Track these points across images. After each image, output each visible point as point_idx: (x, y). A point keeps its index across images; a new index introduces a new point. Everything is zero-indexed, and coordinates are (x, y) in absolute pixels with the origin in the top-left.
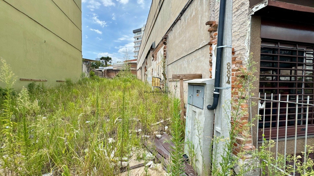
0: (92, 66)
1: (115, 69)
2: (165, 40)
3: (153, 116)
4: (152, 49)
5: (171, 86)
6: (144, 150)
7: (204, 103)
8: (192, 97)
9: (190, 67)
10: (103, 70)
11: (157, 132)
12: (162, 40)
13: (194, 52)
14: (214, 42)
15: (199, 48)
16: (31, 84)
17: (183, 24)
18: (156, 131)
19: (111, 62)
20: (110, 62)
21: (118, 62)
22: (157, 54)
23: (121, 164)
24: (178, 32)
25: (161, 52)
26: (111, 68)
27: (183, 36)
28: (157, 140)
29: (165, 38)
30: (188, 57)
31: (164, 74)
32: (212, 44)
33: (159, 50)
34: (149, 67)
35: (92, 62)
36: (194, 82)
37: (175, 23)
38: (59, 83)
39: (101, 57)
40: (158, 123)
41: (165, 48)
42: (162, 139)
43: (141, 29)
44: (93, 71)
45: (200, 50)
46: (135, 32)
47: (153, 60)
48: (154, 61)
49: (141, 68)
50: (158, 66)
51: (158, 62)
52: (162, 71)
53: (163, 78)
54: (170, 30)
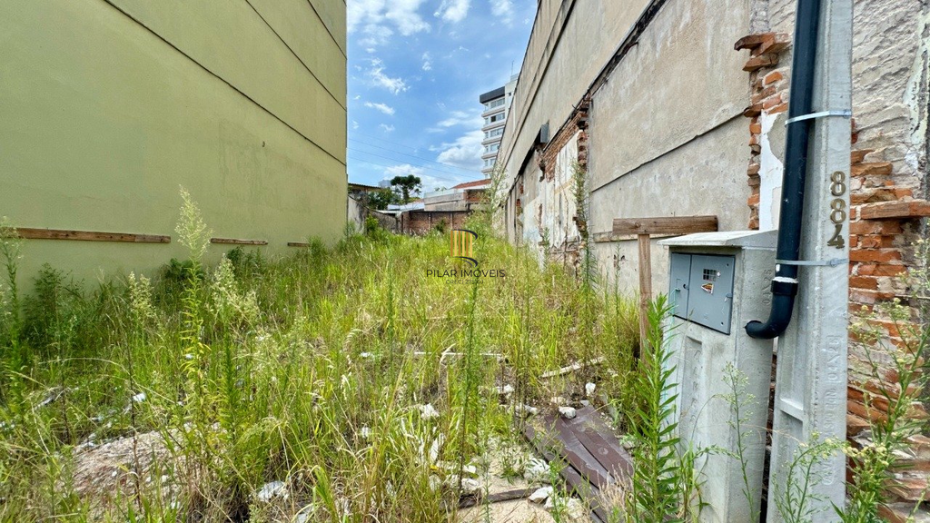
0: (370, 204)
1: (431, 208)
2: (583, 115)
3: (552, 349)
4: (538, 147)
5: (605, 254)
6: (524, 450)
7: (735, 314)
8: (684, 292)
9: (673, 195)
10: (399, 214)
11: (560, 399)
12: (574, 114)
13: (689, 145)
14: (768, 106)
15: (707, 130)
16: (233, 252)
17: (645, 58)
18: (560, 394)
19: (420, 190)
20: (417, 190)
21: (437, 190)
22: (554, 160)
23: (460, 482)
24: (627, 85)
25: (569, 152)
26: (419, 206)
27: (646, 97)
28: (564, 424)
29: (582, 109)
30: (665, 162)
31: (580, 221)
32: (759, 114)
33: (561, 147)
34: (530, 200)
35: (369, 193)
36: (696, 244)
37: (617, 58)
38: (294, 250)
39: (393, 178)
40: (563, 370)
41: (581, 139)
42: (578, 422)
43: (503, 89)
44: (375, 217)
45: (712, 135)
46: (485, 99)
47: (542, 178)
48: (545, 180)
49: (503, 205)
50: (560, 195)
51: (557, 184)
52: (573, 211)
53: (574, 232)
54: (598, 83)
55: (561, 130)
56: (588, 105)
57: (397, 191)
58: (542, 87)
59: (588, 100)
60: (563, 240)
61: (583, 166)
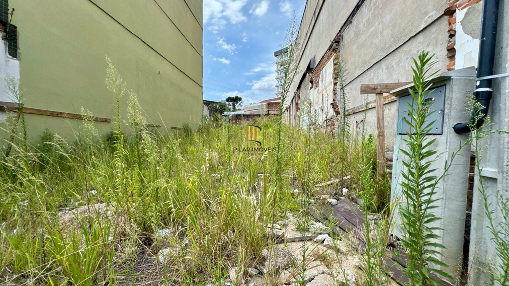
1: (247, 113)
2: (337, 45)
4: (309, 71)
12: (331, 46)
13: (405, 45)
14: (461, 5)
15: (418, 31)
20: (240, 104)
21: (251, 104)
22: (319, 76)
24: (364, 20)
26: (241, 112)
27: (377, 24)
29: (336, 42)
30: (389, 59)
31: (334, 105)
32: (454, 11)
33: (323, 67)
34: (304, 102)
39: (227, 98)
41: (336, 58)
45: (421, 34)
46: (277, 55)
47: (311, 88)
48: (313, 88)
49: (288, 109)
50: (323, 95)
51: (320, 89)
52: (331, 101)
53: (331, 112)
54: (346, 25)
55: (323, 58)
56: (340, 39)
57: (229, 105)
58: (311, 38)
59: (340, 36)
60: (325, 119)
61: (336, 75)
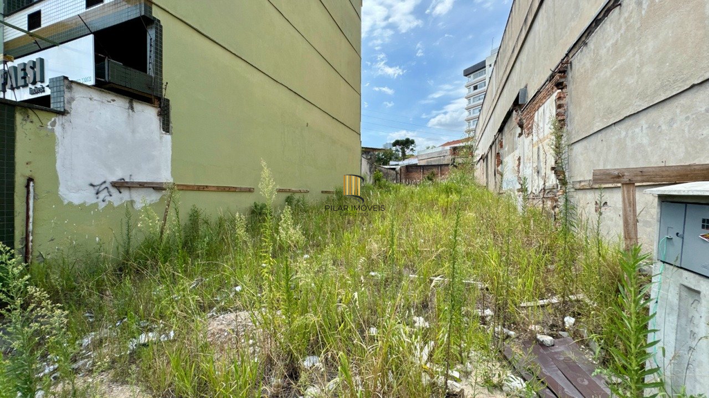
0: (376, 161)
1: (423, 163)
2: (561, 77)
3: (530, 282)
4: (517, 108)
5: (585, 203)
6: (503, 367)
9: (664, 144)
10: (398, 168)
11: (538, 328)
12: (552, 77)
16: (288, 197)
17: (630, 17)
18: (538, 323)
19: (414, 149)
20: (412, 149)
21: (428, 148)
22: (532, 118)
23: (446, 383)
24: (608, 44)
25: (547, 111)
26: (414, 161)
27: (631, 53)
28: (541, 350)
29: (560, 72)
30: (653, 113)
31: (558, 170)
33: (540, 106)
34: (509, 153)
35: (376, 153)
37: (597, 21)
38: (325, 195)
39: (394, 141)
40: (541, 302)
41: (559, 98)
42: (556, 350)
43: (484, 62)
44: (380, 171)
46: (467, 73)
47: (520, 135)
48: (523, 136)
49: (484, 158)
50: (539, 148)
51: (535, 139)
52: (551, 162)
53: (552, 180)
54: (577, 47)
55: (539, 92)
56: (567, 67)
57: (397, 150)
58: (520, 57)
59: (567, 63)
60: (541, 187)
61: (561, 122)
